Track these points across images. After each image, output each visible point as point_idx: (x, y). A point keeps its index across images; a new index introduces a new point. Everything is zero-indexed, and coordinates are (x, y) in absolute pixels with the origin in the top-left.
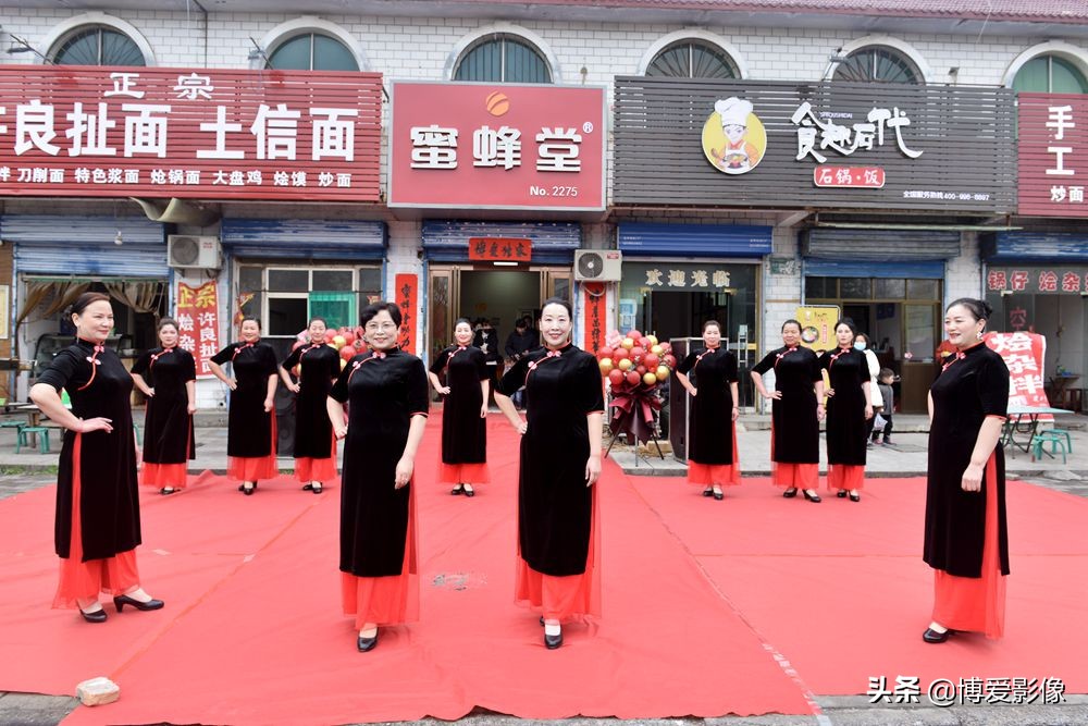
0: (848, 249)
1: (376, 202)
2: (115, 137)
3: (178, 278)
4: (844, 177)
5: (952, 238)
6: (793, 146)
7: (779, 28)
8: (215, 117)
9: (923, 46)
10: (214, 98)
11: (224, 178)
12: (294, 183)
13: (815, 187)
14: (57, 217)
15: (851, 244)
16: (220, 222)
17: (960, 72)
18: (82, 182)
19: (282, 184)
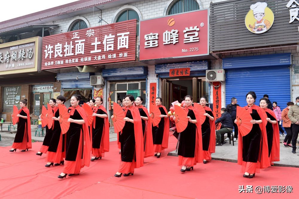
1: (135, 61)
3: (94, 88)
8: (95, 41)
10: (95, 35)
11: (97, 58)
12: (113, 57)
16: (102, 71)
18: (67, 64)
19: (110, 58)
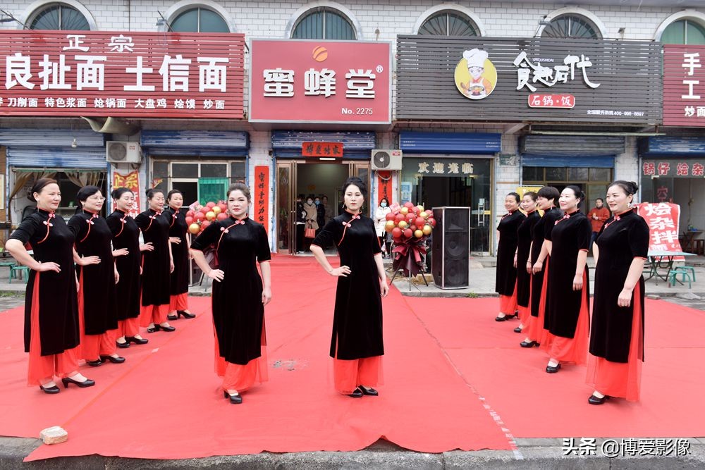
0: (550, 148)
1: (241, 119)
2: (71, 77)
3: (113, 169)
4: (548, 101)
5: (620, 141)
6: (515, 81)
7: (507, 2)
8: (136, 64)
9: (602, 13)
10: (135, 51)
11: (142, 104)
12: (188, 107)
13: (529, 108)
14: (34, 130)
15: (552, 145)
16: (139, 133)
17: (626, 31)
18: (50, 107)
19: (179, 107)
